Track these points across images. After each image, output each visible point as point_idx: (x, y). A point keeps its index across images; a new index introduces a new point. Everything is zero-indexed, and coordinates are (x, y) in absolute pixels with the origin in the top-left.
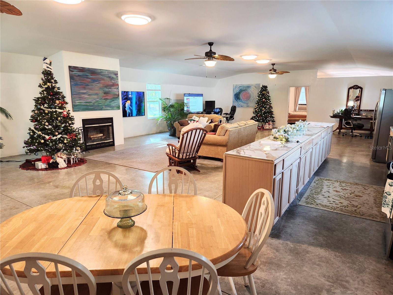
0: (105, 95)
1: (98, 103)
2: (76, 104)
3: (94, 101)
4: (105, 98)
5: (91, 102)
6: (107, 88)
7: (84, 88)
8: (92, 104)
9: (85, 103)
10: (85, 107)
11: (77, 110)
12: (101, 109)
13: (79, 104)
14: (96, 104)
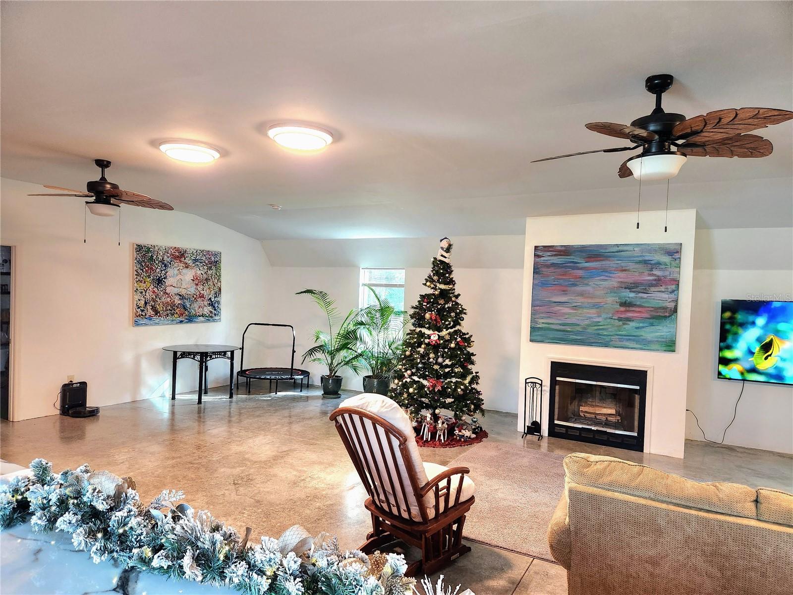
0: (622, 309)
1: (596, 328)
2: (538, 326)
3: (587, 322)
4: (623, 316)
5: (578, 325)
6: (634, 292)
7: (564, 291)
8: (578, 329)
9: (560, 325)
10: (559, 335)
11: (539, 338)
12: (606, 345)
13: (544, 325)
14: (591, 330)
